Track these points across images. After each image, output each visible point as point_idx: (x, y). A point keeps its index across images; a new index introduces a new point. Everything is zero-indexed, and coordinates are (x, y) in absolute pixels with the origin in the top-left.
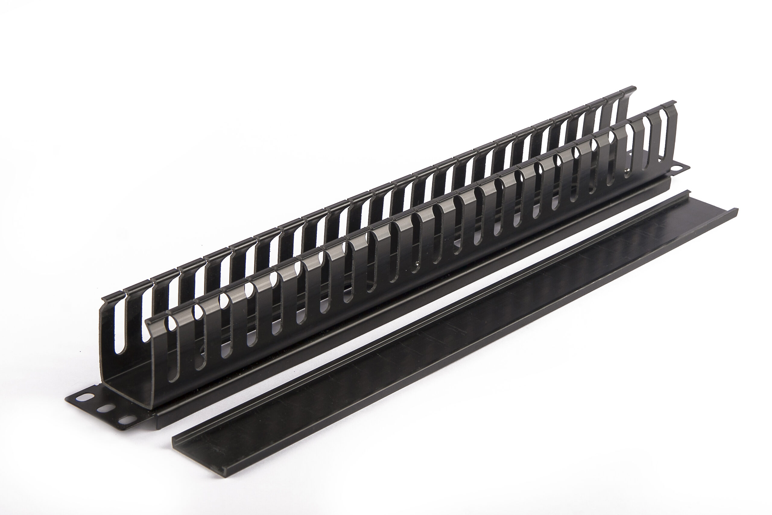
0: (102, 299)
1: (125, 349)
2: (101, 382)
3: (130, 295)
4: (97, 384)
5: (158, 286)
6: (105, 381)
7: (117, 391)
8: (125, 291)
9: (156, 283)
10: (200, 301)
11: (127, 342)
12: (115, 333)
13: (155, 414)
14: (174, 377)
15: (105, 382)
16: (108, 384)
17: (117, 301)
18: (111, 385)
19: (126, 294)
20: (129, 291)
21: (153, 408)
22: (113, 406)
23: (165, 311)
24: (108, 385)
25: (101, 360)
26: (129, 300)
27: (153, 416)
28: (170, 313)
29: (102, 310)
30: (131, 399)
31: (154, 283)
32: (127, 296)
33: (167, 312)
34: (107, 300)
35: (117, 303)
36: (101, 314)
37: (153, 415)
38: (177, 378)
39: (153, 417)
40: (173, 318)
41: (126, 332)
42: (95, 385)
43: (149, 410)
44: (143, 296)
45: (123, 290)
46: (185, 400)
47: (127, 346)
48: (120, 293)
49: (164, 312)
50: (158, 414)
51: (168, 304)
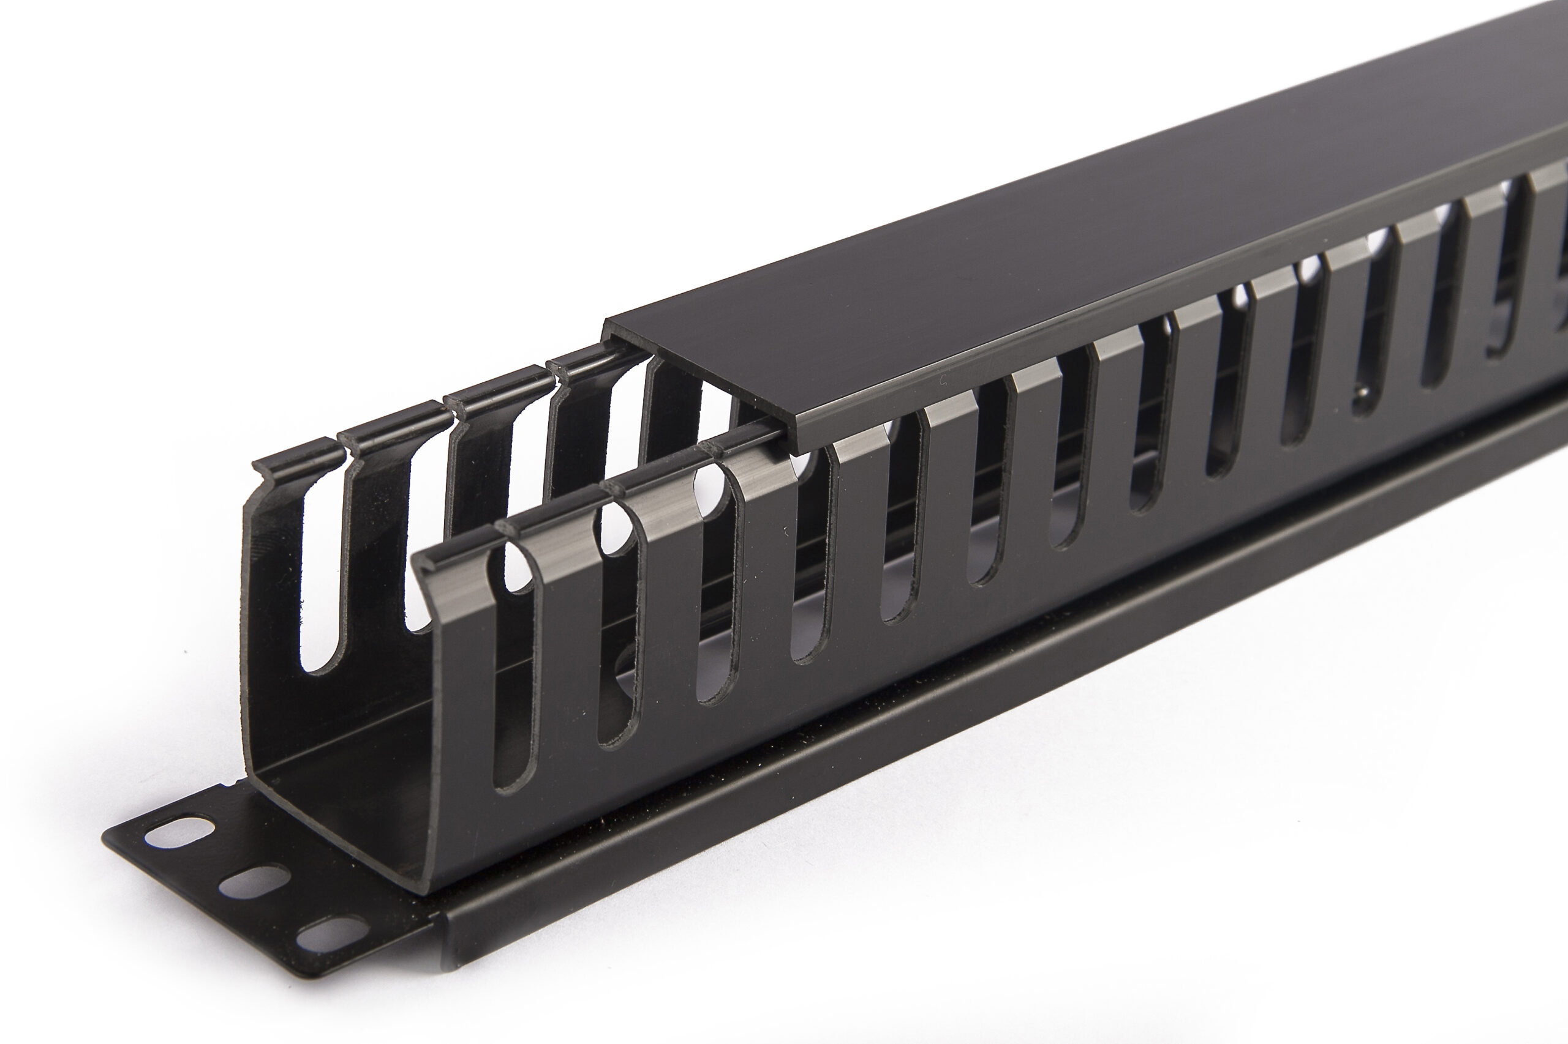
0: (257, 465)
1: (341, 656)
2: (244, 775)
3: (363, 455)
4: (230, 782)
5: (471, 427)
6: (260, 772)
7: (301, 812)
8: (343, 439)
9: (465, 416)
10: (628, 488)
11: (348, 632)
12: (304, 596)
13: (438, 913)
14: (519, 775)
15: (259, 776)
16: (270, 785)
17: (314, 477)
18: (281, 791)
19: (348, 451)
20: (362, 439)
21: (430, 889)
22: (284, 872)
23: (492, 522)
24: (270, 789)
25: (247, 695)
26: (358, 474)
27: (429, 921)
28: (510, 530)
29: (253, 509)
30: (352, 850)
31: (455, 414)
32: (350, 460)
33: (499, 525)
34: (274, 470)
35: (311, 485)
36: (250, 524)
37: (430, 916)
38: (529, 779)
39: (432, 925)
40: (523, 550)
41: (346, 593)
42: (220, 786)
43: (416, 897)
44: (415, 461)
45: (339, 434)
46: (556, 860)
47: (348, 646)
48: (325, 447)
49: (487, 527)
50: (451, 915)
51: (507, 496)
